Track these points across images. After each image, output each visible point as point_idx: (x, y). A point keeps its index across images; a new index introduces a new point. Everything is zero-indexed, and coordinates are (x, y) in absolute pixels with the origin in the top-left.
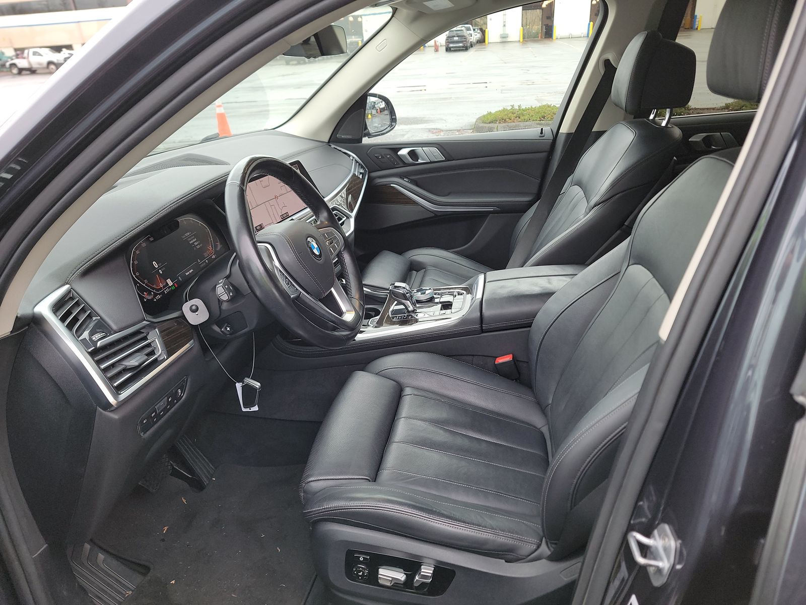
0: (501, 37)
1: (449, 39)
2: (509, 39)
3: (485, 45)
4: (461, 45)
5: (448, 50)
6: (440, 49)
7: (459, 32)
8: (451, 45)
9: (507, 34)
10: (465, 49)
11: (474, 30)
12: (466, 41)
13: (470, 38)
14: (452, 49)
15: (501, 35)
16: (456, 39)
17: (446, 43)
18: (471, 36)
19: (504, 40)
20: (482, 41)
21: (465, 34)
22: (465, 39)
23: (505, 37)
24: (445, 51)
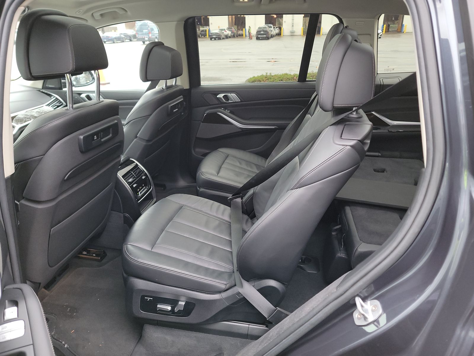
0: (290, 33)
1: (258, 32)
2: (295, 34)
3: (281, 37)
4: (265, 36)
5: (258, 38)
6: (253, 37)
7: (264, 29)
8: (259, 36)
9: (294, 31)
10: (267, 38)
11: (274, 28)
12: (268, 34)
13: (271, 32)
14: (260, 38)
15: (291, 31)
16: (262, 32)
17: (256, 34)
18: (272, 31)
19: (292, 34)
20: (279, 34)
21: (268, 30)
22: (267, 33)
23: (293, 33)
24: (256, 39)
